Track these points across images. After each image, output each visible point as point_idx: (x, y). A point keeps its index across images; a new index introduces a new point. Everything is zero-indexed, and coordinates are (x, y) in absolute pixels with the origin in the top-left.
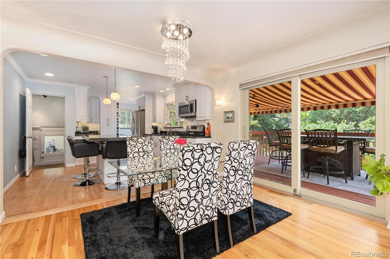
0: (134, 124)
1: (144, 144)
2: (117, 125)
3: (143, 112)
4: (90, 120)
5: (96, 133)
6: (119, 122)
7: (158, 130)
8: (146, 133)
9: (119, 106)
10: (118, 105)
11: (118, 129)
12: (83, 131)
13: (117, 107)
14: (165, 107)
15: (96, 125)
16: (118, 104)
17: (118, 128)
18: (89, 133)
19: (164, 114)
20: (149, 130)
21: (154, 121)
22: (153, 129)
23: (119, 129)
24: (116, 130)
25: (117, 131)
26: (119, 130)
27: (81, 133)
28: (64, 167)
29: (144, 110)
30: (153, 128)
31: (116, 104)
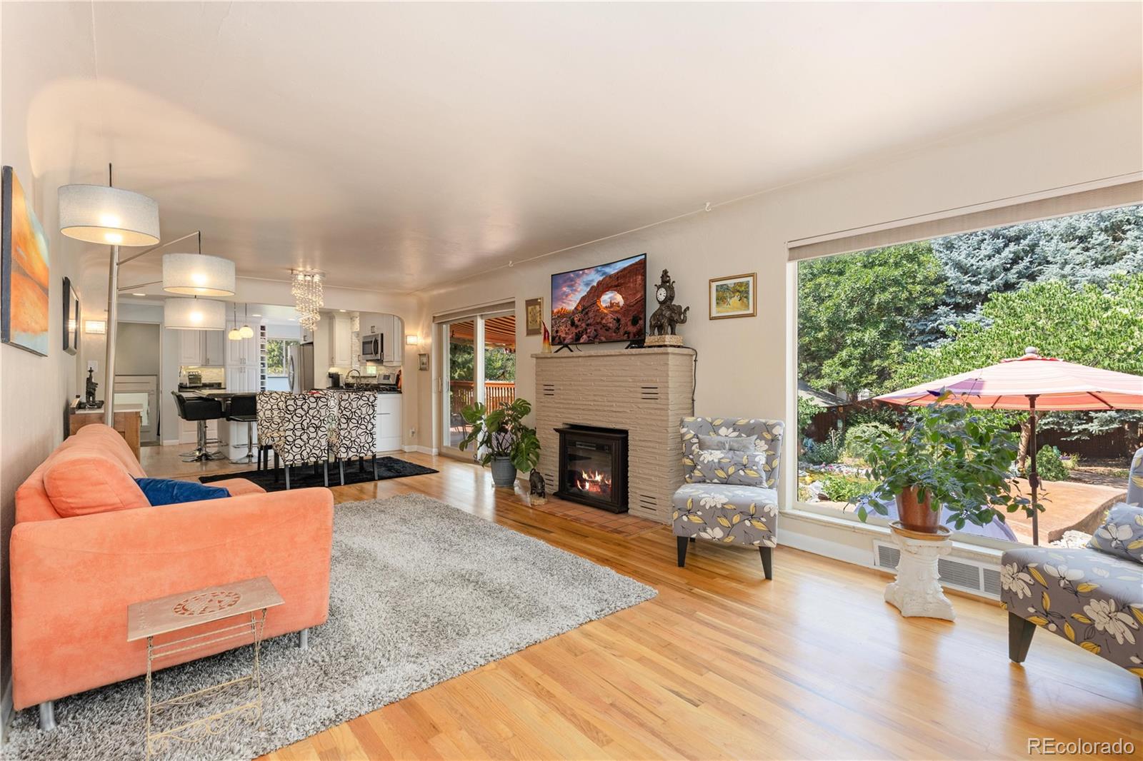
0: (293, 371)
1: (279, 400)
2: (262, 371)
3: (310, 347)
4: (204, 361)
5: (219, 386)
6: (266, 365)
7: (341, 380)
8: (315, 387)
9: (266, 332)
10: (264, 330)
11: (264, 379)
12: (190, 383)
13: (262, 334)
14: (354, 338)
15: (216, 371)
16: (263, 328)
17: (263, 377)
18: (202, 387)
19: (352, 351)
20: (321, 382)
21: (332, 364)
22: (331, 379)
23: (266, 377)
24: (260, 380)
25: (262, 383)
26: (267, 380)
27: (186, 388)
28: (159, 445)
29: (312, 343)
30: (330, 377)
31: (260, 328)
